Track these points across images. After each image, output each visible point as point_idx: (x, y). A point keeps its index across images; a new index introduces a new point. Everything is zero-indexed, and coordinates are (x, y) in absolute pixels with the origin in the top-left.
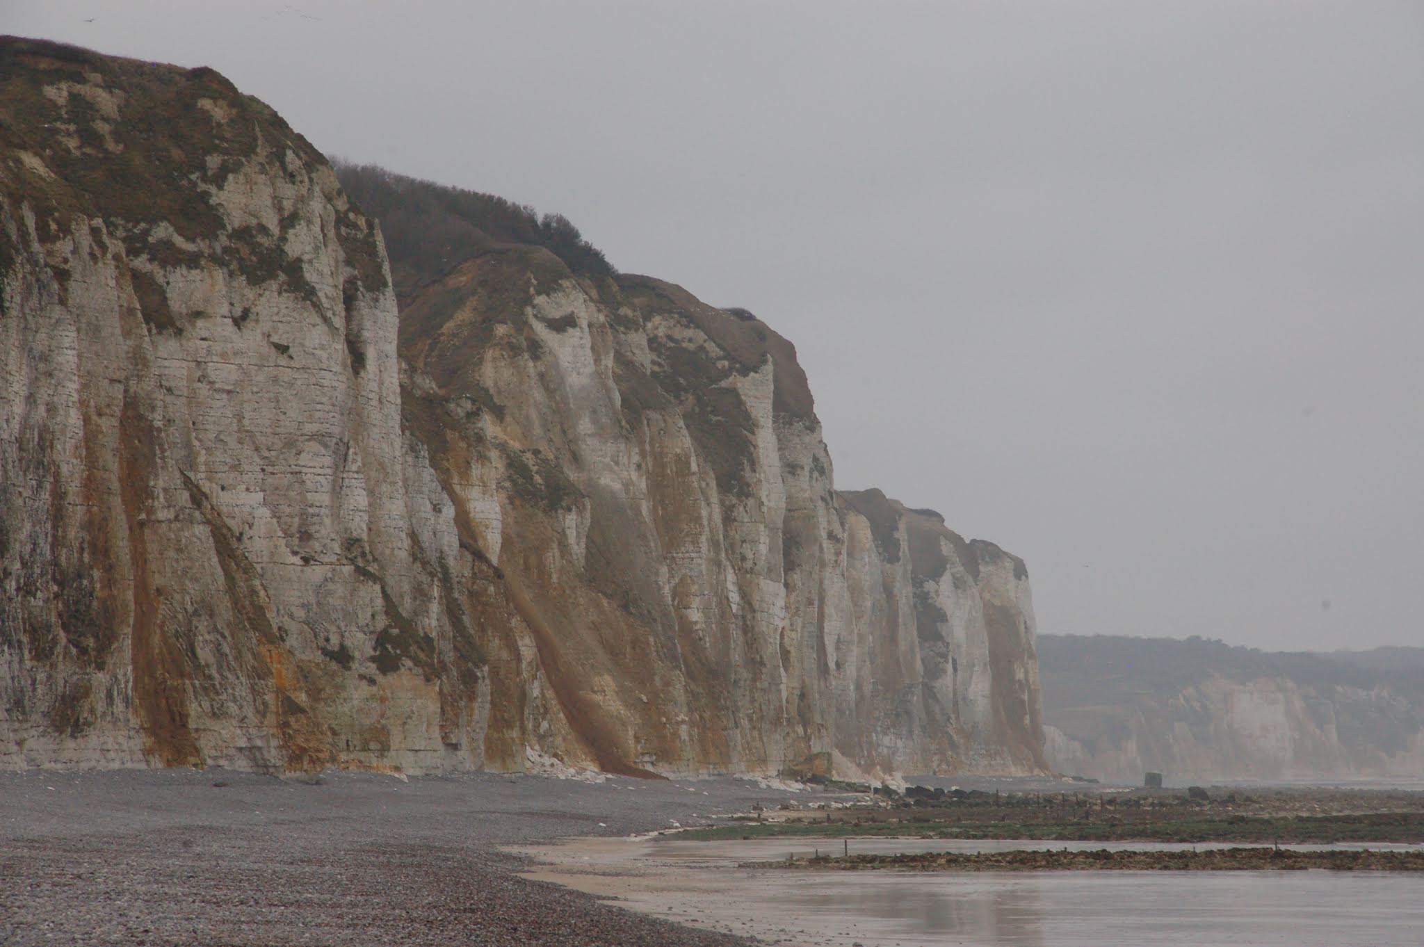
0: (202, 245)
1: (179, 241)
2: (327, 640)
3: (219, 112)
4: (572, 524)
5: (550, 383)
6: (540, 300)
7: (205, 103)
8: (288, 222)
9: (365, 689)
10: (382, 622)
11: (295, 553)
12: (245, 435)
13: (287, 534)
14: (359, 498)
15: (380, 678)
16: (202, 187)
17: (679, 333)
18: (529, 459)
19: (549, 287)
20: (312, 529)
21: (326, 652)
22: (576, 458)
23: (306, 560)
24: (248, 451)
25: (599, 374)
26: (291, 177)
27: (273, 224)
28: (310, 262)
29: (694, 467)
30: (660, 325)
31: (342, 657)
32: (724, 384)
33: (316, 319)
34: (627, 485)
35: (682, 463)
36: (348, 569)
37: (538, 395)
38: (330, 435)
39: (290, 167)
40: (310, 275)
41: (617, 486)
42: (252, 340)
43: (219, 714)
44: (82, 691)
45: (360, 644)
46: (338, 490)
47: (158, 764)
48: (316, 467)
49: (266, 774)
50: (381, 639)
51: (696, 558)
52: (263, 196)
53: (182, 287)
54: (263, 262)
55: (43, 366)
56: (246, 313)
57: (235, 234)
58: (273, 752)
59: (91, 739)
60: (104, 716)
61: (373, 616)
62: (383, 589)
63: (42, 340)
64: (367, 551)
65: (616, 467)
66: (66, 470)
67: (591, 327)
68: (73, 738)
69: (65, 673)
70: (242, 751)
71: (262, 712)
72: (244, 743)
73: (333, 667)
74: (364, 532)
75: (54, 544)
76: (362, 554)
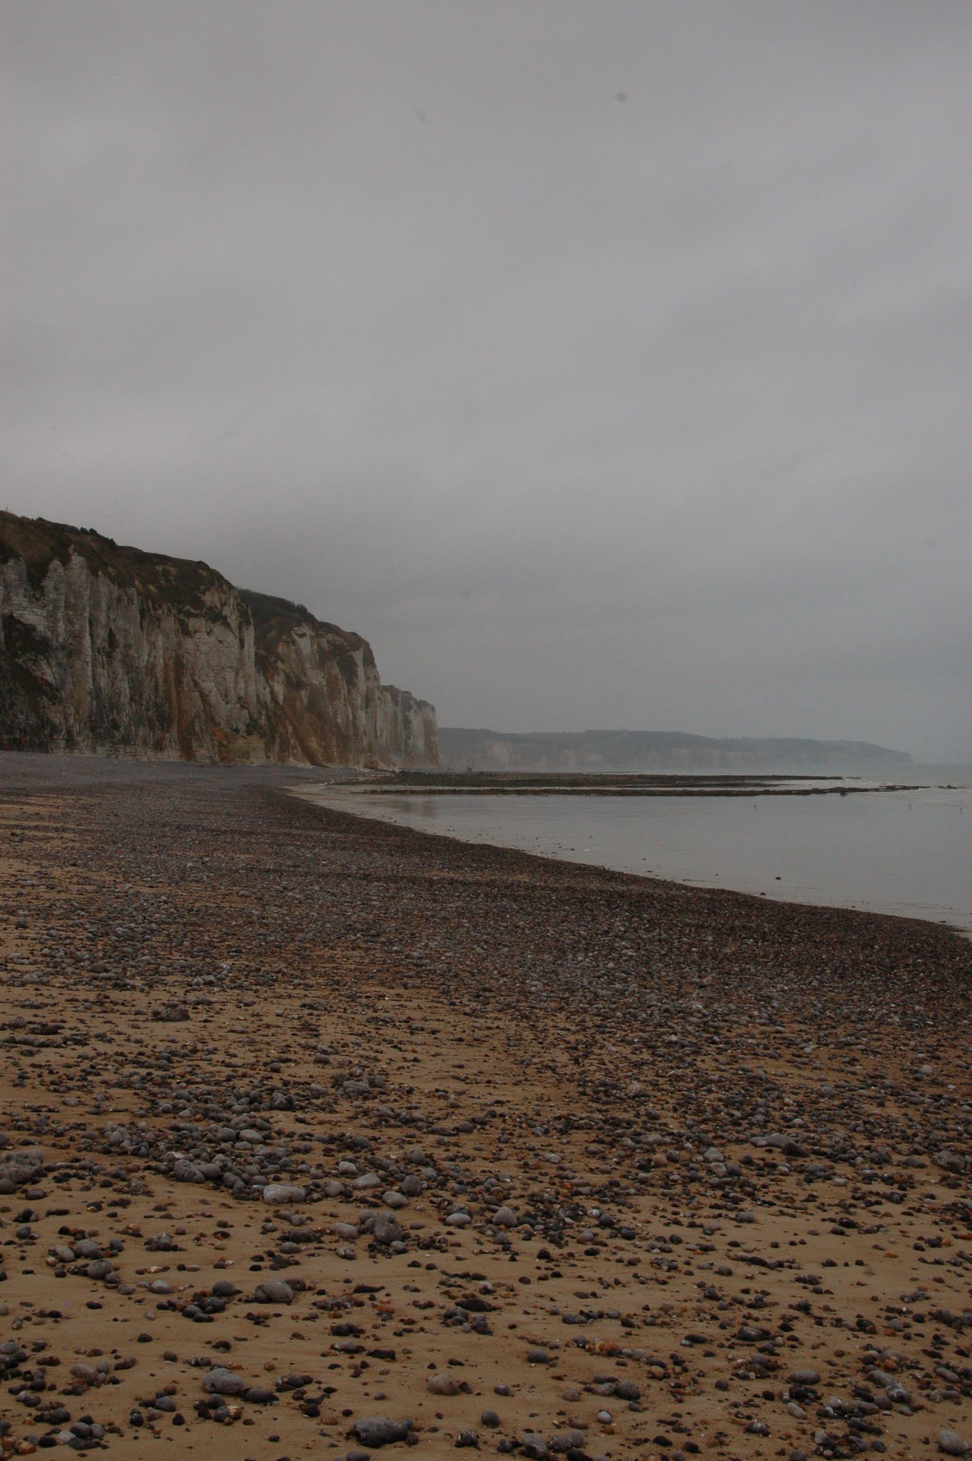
0: (199, 612)
1: (192, 610)
2: (232, 726)
3: (204, 573)
4: (304, 694)
5: (298, 653)
6: (295, 629)
7: (201, 571)
8: (223, 605)
9: (243, 740)
10: (248, 721)
11: (223, 701)
12: (210, 666)
13: (221, 695)
14: (242, 685)
15: (247, 737)
16: (199, 595)
17: (336, 639)
18: (292, 674)
19: (299, 625)
20: (229, 694)
21: (232, 729)
22: (305, 675)
23: (227, 703)
24: (210, 671)
25: (312, 650)
27: (219, 606)
28: (229, 617)
29: (339, 678)
30: (330, 636)
31: (237, 731)
32: (348, 654)
33: (231, 633)
34: (320, 682)
35: (336, 676)
36: (239, 705)
38: (234, 667)
40: (229, 621)
41: (317, 683)
42: (212, 639)
43: (201, 746)
44: (163, 739)
45: (242, 727)
46: (236, 683)
47: (184, 760)
48: (230, 676)
49: (214, 763)
50: (248, 726)
51: (340, 704)
52: (216, 598)
53: (193, 623)
54: (216, 616)
55: (153, 646)
56: (211, 631)
57: (208, 609)
58: (217, 759)
59: (165, 753)
60: (169, 746)
61: (245, 719)
62: (248, 712)
63: (153, 638)
64: (244, 699)
65: (317, 678)
66: (159, 675)
67: (310, 637)
68: (160, 752)
69: (158, 733)
70: (207, 757)
71: (213, 746)
72: (208, 755)
73: (234, 733)
74: (243, 695)
75: (156, 697)
76: (243, 701)
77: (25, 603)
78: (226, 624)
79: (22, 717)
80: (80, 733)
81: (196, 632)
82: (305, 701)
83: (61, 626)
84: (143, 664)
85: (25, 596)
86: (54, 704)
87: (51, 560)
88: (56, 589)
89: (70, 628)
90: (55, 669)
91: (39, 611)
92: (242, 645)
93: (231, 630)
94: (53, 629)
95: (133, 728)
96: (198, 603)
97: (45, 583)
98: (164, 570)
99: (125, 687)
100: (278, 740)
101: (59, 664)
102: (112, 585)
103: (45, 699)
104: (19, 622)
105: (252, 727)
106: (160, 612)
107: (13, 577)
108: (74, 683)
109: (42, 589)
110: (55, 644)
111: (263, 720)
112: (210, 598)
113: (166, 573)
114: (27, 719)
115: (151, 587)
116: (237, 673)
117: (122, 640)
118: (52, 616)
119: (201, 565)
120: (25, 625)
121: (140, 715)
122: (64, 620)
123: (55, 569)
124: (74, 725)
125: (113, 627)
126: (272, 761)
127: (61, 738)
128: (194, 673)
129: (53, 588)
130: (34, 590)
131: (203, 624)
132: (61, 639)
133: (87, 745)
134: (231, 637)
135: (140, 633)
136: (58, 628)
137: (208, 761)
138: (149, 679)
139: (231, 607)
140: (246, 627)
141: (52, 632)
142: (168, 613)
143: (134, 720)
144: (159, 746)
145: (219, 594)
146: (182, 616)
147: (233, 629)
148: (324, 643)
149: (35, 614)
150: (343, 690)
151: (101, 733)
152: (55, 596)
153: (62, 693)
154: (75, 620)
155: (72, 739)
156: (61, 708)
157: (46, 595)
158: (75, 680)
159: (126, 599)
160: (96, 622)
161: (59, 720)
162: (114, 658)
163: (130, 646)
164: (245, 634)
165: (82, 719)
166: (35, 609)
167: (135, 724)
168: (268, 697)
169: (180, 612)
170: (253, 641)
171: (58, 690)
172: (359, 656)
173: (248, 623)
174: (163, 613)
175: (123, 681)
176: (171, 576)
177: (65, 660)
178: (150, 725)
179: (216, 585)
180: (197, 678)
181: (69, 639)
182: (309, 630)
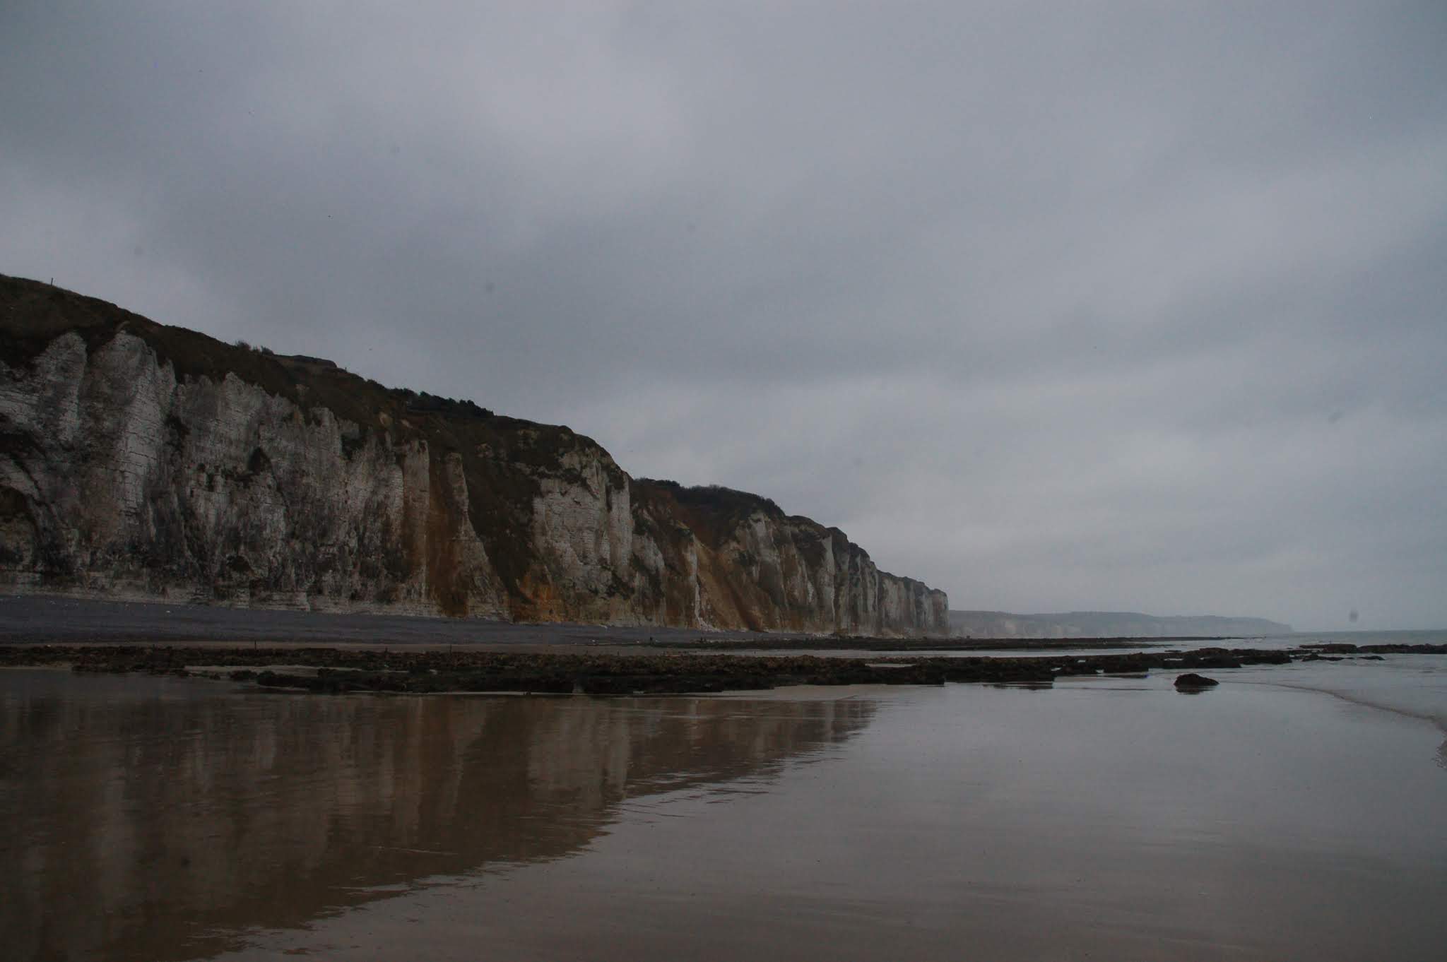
0: (554, 473)
1: (546, 471)
2: (591, 586)
3: (565, 437)
5: (753, 535)
6: (752, 515)
7: (563, 435)
8: (583, 468)
9: (603, 601)
10: (610, 582)
11: (581, 562)
12: (565, 527)
13: (578, 554)
14: (606, 547)
15: (608, 599)
16: (557, 457)
18: (745, 553)
19: (754, 511)
20: (588, 555)
21: (590, 590)
22: (759, 554)
23: (585, 564)
24: (566, 532)
25: (768, 533)
26: (587, 456)
27: (578, 467)
28: (590, 479)
29: (796, 557)
31: (596, 592)
32: (819, 541)
33: (588, 494)
34: (774, 560)
35: (794, 556)
36: (599, 567)
37: (749, 538)
38: (593, 528)
39: (586, 453)
40: (588, 482)
41: (770, 561)
42: (568, 500)
43: (485, 602)
44: (394, 590)
45: (602, 588)
46: (598, 544)
47: (444, 616)
48: (589, 538)
49: (503, 621)
50: (610, 587)
52: (576, 459)
53: (545, 484)
54: (574, 478)
55: (383, 483)
56: (566, 492)
57: (566, 470)
58: (506, 614)
59: (398, 605)
60: (405, 598)
61: (608, 580)
62: (614, 574)
63: (384, 474)
64: (609, 562)
65: (771, 557)
66: (392, 517)
67: (765, 522)
68: (387, 604)
69: (385, 583)
70: (493, 614)
71: (501, 602)
72: (494, 611)
73: (592, 594)
74: (608, 557)
75: (384, 541)
76: (606, 563)
78: (584, 485)
80: (92, 566)
81: (550, 492)
82: (755, 575)
84: (357, 504)
86: (8, 521)
90: (38, 476)
92: (608, 507)
93: (590, 491)
94: (51, 422)
96: (555, 465)
98: (524, 432)
99: (276, 520)
100: (665, 604)
101: (52, 470)
105: (618, 587)
106: (407, 447)
108: (83, 497)
110: (48, 441)
111: (638, 581)
112: (567, 461)
113: (526, 437)
115: (406, 423)
116: (599, 536)
117: (285, 464)
118: (50, 407)
119: (565, 429)
121: (314, 556)
122: (79, 414)
123: (68, 346)
124: (77, 554)
125: (265, 447)
126: (655, 624)
127: (20, 567)
128: (544, 533)
129: (56, 368)
130: (11, 367)
131: (557, 485)
132: (66, 436)
133: (130, 584)
134: (589, 499)
135: (340, 463)
136: (61, 423)
137: (495, 619)
138: (371, 519)
139: (594, 470)
140: (616, 491)
141: (45, 426)
142: (421, 450)
143: (294, 561)
144: (385, 597)
145: (579, 456)
146: (535, 478)
147: (594, 490)
148: (789, 530)
149: (11, 399)
150: (802, 569)
151: (171, 570)
152: (61, 379)
153: (49, 509)
154: (105, 416)
155: (70, 573)
156: (24, 527)
157: (38, 375)
158: (88, 493)
159: (301, 417)
160: (194, 431)
161: (14, 544)
162: (254, 483)
163: (304, 474)
164: (613, 498)
165: (98, 548)
166: (13, 394)
167: (299, 567)
168: (661, 564)
169: (533, 473)
170: (627, 506)
171: (39, 504)
172: (828, 544)
173: (620, 487)
174: (411, 449)
175: (272, 511)
176: (531, 441)
177: (68, 465)
178: (368, 572)
179: (577, 448)
180: (549, 538)
181: (85, 439)
182: (765, 517)
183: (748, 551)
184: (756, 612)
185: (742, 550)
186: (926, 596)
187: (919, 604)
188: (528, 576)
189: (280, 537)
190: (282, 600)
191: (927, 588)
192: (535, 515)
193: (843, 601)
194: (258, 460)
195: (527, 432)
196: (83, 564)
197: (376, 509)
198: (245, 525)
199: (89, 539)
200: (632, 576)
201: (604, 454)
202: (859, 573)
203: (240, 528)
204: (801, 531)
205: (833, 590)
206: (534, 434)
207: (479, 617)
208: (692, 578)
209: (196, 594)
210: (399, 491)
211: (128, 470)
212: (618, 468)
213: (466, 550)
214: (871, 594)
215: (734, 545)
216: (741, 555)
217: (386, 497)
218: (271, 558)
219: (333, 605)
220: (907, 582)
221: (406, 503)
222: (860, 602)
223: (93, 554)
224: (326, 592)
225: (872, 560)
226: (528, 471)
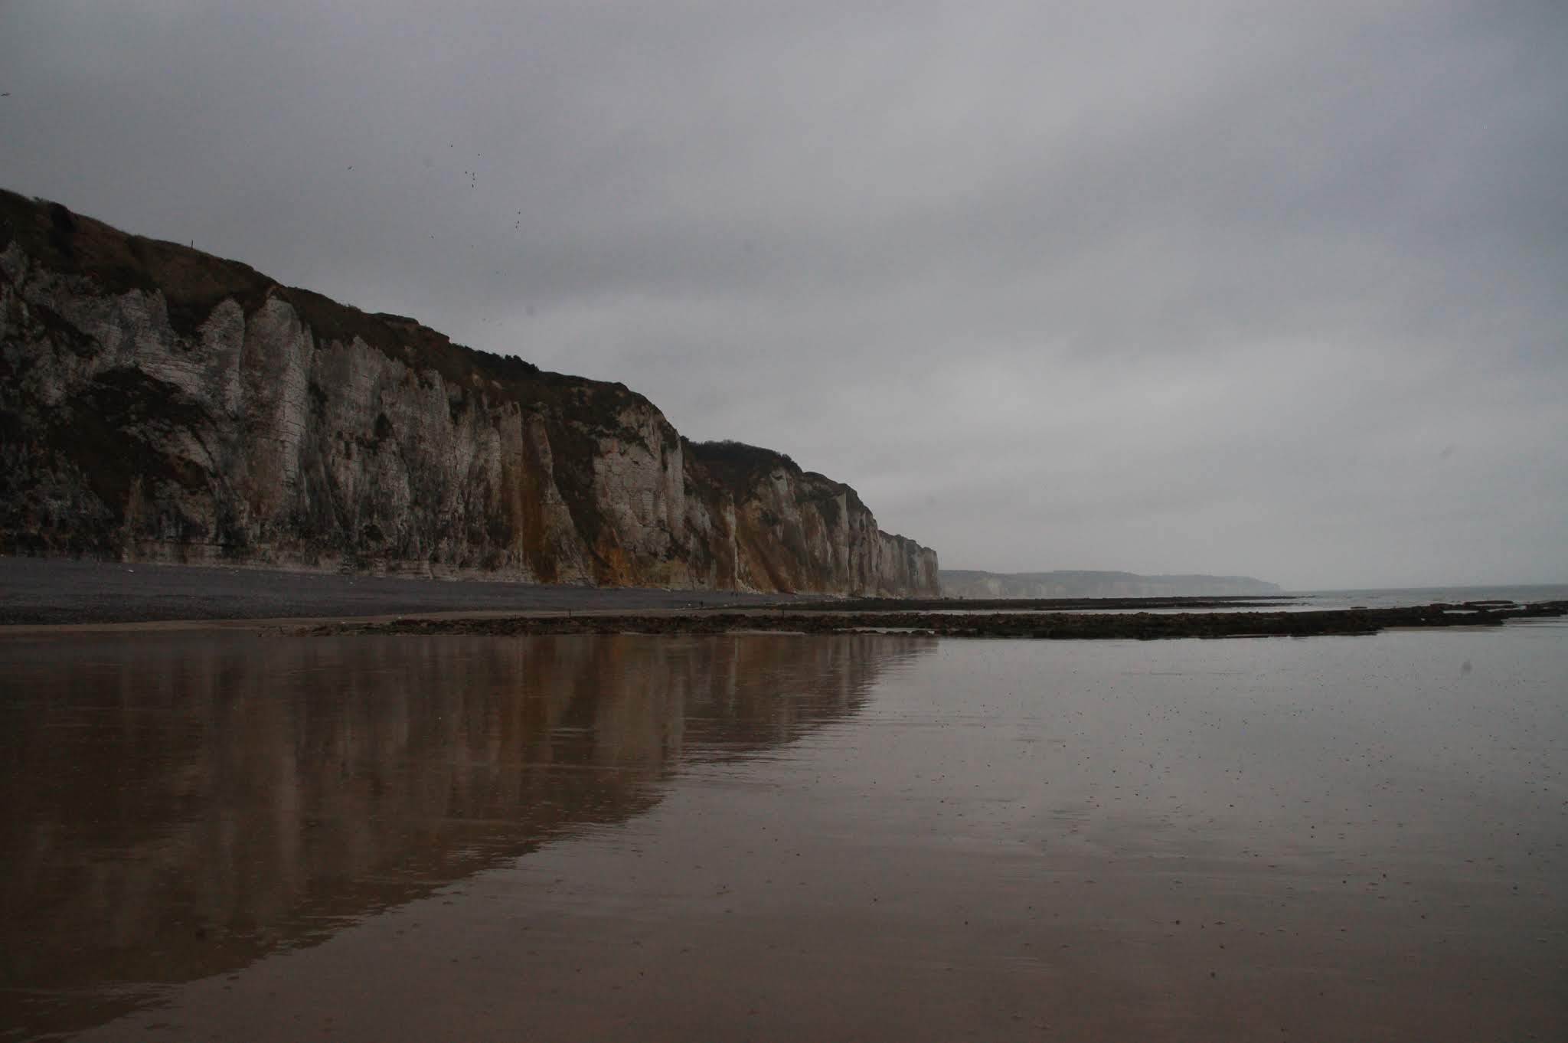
0: (612, 432)
1: (604, 430)
2: (651, 549)
3: (621, 395)
4: (778, 529)
5: (776, 493)
6: (774, 472)
7: (618, 392)
8: (641, 426)
9: (662, 564)
10: (669, 545)
11: (641, 524)
12: (624, 488)
13: (637, 516)
14: (663, 508)
15: (668, 561)
16: (614, 415)
17: (823, 486)
18: (768, 512)
19: (776, 468)
20: (647, 517)
21: (650, 553)
22: (782, 512)
23: (644, 526)
24: (625, 493)
25: (789, 491)
26: (643, 414)
27: (636, 428)
28: (647, 438)
29: (816, 515)
30: (814, 483)
31: (655, 555)
32: (833, 498)
33: (647, 454)
34: (796, 519)
35: (813, 515)
36: (658, 529)
37: (772, 496)
38: (651, 489)
39: (643, 411)
40: (646, 441)
41: (793, 520)
42: (627, 459)
43: (570, 567)
44: (497, 556)
45: (661, 550)
46: (655, 505)
47: (538, 582)
48: (648, 498)
49: (589, 586)
50: (668, 550)
51: (818, 539)
52: (633, 418)
53: (604, 444)
54: (632, 437)
55: (483, 447)
56: (625, 451)
57: (623, 429)
58: (592, 580)
59: (501, 572)
60: (507, 564)
61: (666, 543)
62: (671, 535)
63: (484, 438)
64: (666, 523)
65: (793, 515)
66: (492, 482)
67: (787, 480)
68: (492, 571)
69: (488, 549)
70: (579, 579)
71: (587, 567)
72: (581, 577)
73: (652, 557)
74: (665, 519)
75: (486, 506)
76: (664, 525)
77: (163, 352)
78: (642, 444)
79: (55, 505)
80: (262, 538)
81: (609, 452)
82: (780, 534)
83: (234, 390)
84: (463, 469)
85: (163, 343)
86: (193, 494)
87: (222, 299)
88: (226, 337)
89: (253, 393)
90: (212, 447)
91: (190, 366)
92: (665, 466)
93: (648, 451)
94: (218, 392)
95: (417, 538)
96: (613, 424)
97: (203, 329)
98: (579, 390)
99: (401, 488)
100: (714, 566)
101: (223, 441)
102: (388, 360)
103: (176, 485)
104: (148, 377)
105: (676, 550)
106: (501, 409)
107: (139, 314)
108: (250, 467)
109: (198, 337)
110: (217, 412)
111: (692, 544)
112: (626, 419)
113: (581, 394)
114: (75, 505)
115: (496, 384)
116: (656, 497)
117: (405, 429)
118: (216, 377)
119: (620, 386)
120: (157, 382)
121: (434, 524)
122: (241, 382)
123: (228, 314)
124: (250, 526)
125: (388, 412)
126: (706, 586)
127: (207, 541)
128: (605, 495)
129: (220, 337)
130: (181, 337)
131: (616, 444)
132: (232, 407)
133: (290, 555)
134: (648, 459)
135: (449, 427)
136: (227, 392)
137: (581, 584)
138: (474, 484)
139: (651, 428)
140: (671, 450)
141: (213, 396)
142: (514, 412)
143: (419, 529)
144: (489, 564)
145: (636, 414)
146: (593, 437)
147: (651, 450)
148: (807, 487)
149: (182, 369)
150: (822, 528)
151: (323, 540)
152: (224, 348)
153: (222, 480)
154: (263, 384)
155: (244, 545)
156: (207, 500)
157: (204, 344)
158: (254, 463)
159: (416, 381)
160: (331, 398)
161: (201, 517)
162: (381, 450)
163: (422, 439)
164: (669, 457)
165: (266, 519)
166: (183, 364)
167: (422, 535)
168: (708, 524)
169: (591, 432)
170: (680, 465)
171: (215, 475)
172: (842, 501)
173: (674, 446)
174: (505, 411)
175: (398, 479)
176: (585, 398)
177: (235, 436)
178: (475, 539)
179: (633, 406)
180: (609, 500)
181: (248, 408)
182: (786, 473)
183: (770, 510)
184: (783, 573)
185: (765, 509)
186: (918, 555)
187: (912, 563)
188: (600, 539)
189: (406, 505)
190: (410, 569)
191: (919, 546)
192: (596, 476)
193: (855, 561)
194: (383, 426)
195: (582, 389)
196: (254, 536)
197: (478, 474)
198: (377, 492)
199: (258, 510)
200: (687, 538)
201: (656, 411)
202: (864, 532)
203: (373, 495)
204: (815, 488)
205: (848, 549)
206: (589, 392)
207: (567, 582)
208: (732, 539)
209: (344, 565)
210: (497, 455)
211: (287, 440)
212: (670, 426)
213: (553, 515)
214: (875, 552)
215: (755, 503)
216: (765, 514)
217: (486, 461)
218: (399, 526)
219: (449, 573)
220: (900, 539)
221: (503, 467)
222: (865, 562)
223: (262, 526)
224: (443, 561)
225: (874, 518)
226: (585, 429)
